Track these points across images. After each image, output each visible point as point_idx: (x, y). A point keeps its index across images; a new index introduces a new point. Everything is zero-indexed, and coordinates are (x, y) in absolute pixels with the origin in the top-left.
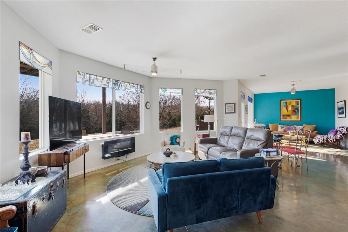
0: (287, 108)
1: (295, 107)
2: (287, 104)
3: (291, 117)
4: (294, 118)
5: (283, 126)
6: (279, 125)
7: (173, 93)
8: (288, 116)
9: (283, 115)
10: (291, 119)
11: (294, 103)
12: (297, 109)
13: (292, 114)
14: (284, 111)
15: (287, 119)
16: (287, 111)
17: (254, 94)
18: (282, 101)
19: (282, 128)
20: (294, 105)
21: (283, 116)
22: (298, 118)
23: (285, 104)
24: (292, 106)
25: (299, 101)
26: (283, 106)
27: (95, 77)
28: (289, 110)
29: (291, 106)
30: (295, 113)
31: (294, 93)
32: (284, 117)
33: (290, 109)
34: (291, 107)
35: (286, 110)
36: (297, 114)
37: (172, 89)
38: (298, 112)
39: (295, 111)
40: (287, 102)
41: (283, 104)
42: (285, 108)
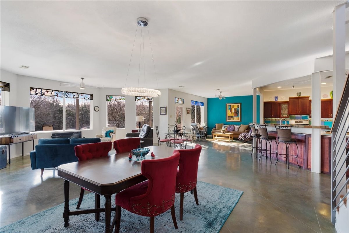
0: (231, 111)
1: (236, 110)
2: (231, 107)
3: (234, 118)
4: (236, 119)
5: (225, 126)
6: (223, 125)
7: (117, 99)
8: (232, 117)
9: (228, 117)
10: (234, 120)
11: (236, 106)
13: (235, 116)
14: (229, 113)
15: (231, 120)
16: (231, 113)
17: (208, 99)
18: (228, 105)
19: (225, 127)
22: (238, 119)
23: (230, 108)
24: (235, 109)
25: (240, 104)
26: (228, 109)
27: (46, 90)
29: (234, 109)
30: (236, 115)
31: (221, 99)
33: (233, 111)
34: (234, 110)
36: (238, 116)
37: (116, 97)
39: (237, 113)
40: (231, 106)
41: (228, 107)
42: (229, 111)
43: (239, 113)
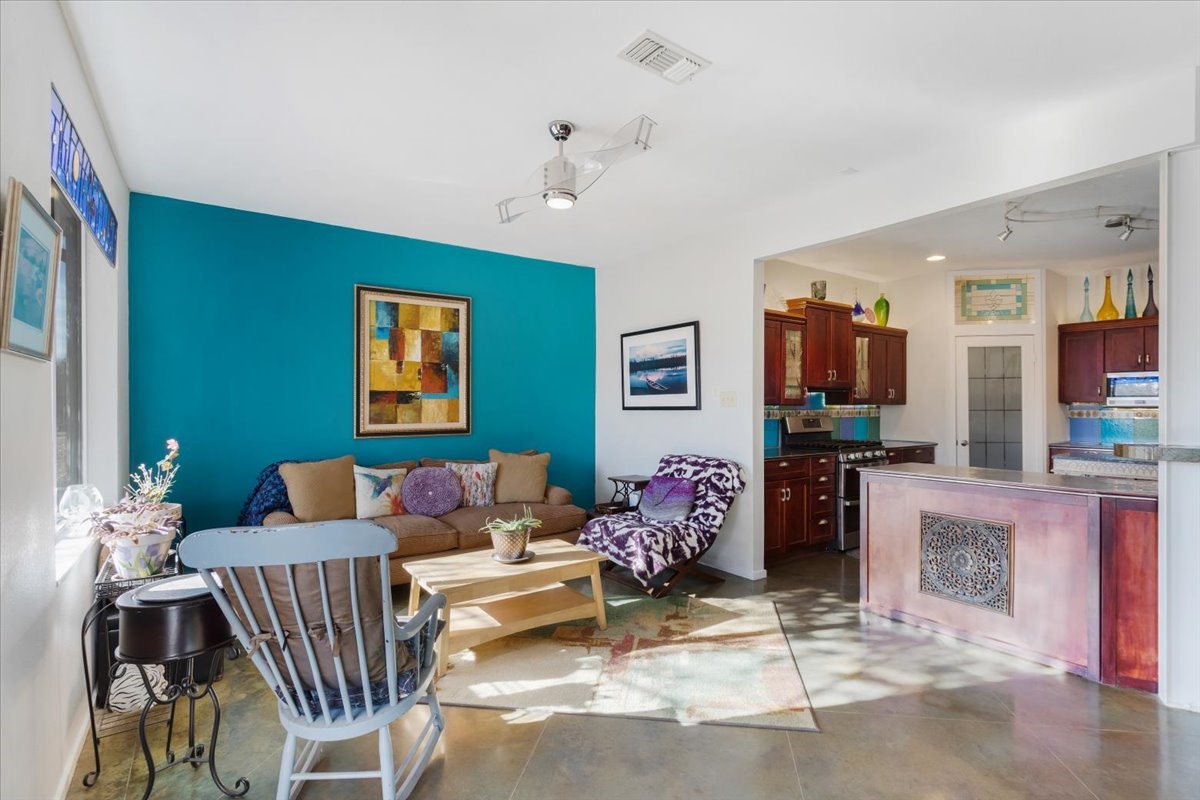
0: (396, 351)
1: (439, 346)
2: (395, 321)
3: (419, 410)
4: (434, 413)
5: (382, 474)
6: (358, 470)
8: (404, 397)
9: (375, 396)
10: (418, 419)
11: (433, 314)
12: (451, 358)
13: (425, 389)
14: (379, 369)
15: (394, 421)
16: (400, 364)
18: (369, 297)
20: (438, 329)
21: (372, 402)
22: (453, 415)
23: (386, 322)
24: (428, 337)
25: (462, 307)
26: (376, 333)
28: (406, 359)
29: (417, 333)
30: (439, 382)
32: (377, 407)
33: (414, 353)
34: (418, 342)
35: (394, 363)
36: (450, 390)
38: (453, 376)
39: (440, 369)
40: (394, 307)
41: (372, 315)
42: (383, 349)
43: (456, 370)
